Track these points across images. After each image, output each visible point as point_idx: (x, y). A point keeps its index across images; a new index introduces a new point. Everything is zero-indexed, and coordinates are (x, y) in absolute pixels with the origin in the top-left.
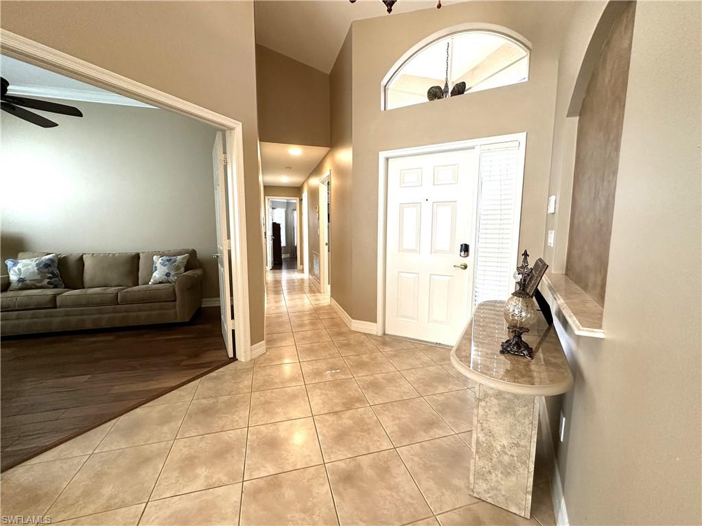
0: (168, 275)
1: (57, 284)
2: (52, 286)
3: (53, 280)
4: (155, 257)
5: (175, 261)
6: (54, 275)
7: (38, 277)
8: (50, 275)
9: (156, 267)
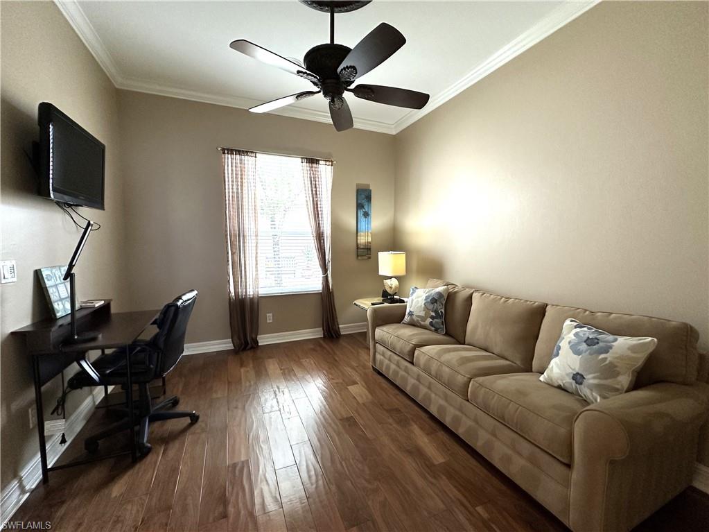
0: (578, 378)
1: (438, 327)
2: (433, 328)
3: (436, 320)
4: (568, 322)
5: (606, 350)
6: (438, 315)
7: (422, 314)
8: (433, 314)
9: (560, 347)
